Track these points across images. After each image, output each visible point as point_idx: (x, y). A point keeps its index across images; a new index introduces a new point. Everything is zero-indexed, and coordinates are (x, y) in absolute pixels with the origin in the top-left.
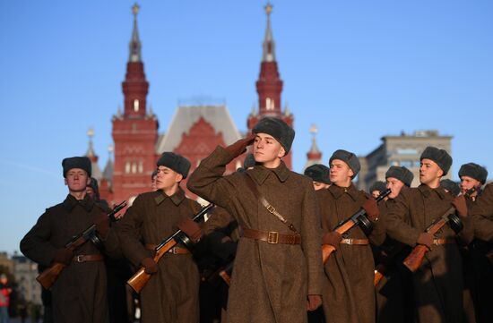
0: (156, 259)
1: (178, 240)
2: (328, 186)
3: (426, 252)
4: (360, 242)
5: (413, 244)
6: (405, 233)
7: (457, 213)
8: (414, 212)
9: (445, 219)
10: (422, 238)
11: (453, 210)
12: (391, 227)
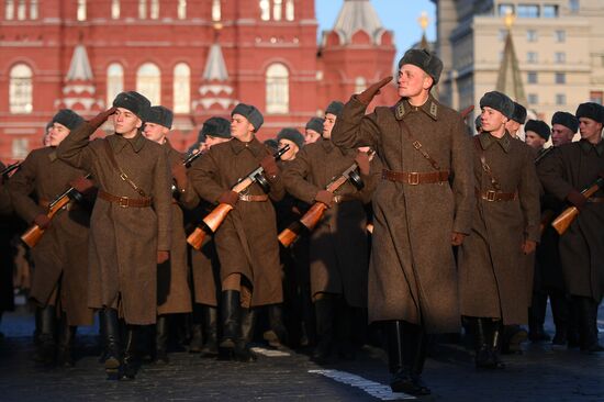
0: (50, 216)
1: (71, 196)
2: (225, 140)
3: (325, 210)
4: (259, 198)
5: (311, 201)
6: (303, 190)
7: (358, 169)
8: (315, 168)
9: (346, 175)
10: (320, 195)
11: (354, 166)
12: (289, 185)
